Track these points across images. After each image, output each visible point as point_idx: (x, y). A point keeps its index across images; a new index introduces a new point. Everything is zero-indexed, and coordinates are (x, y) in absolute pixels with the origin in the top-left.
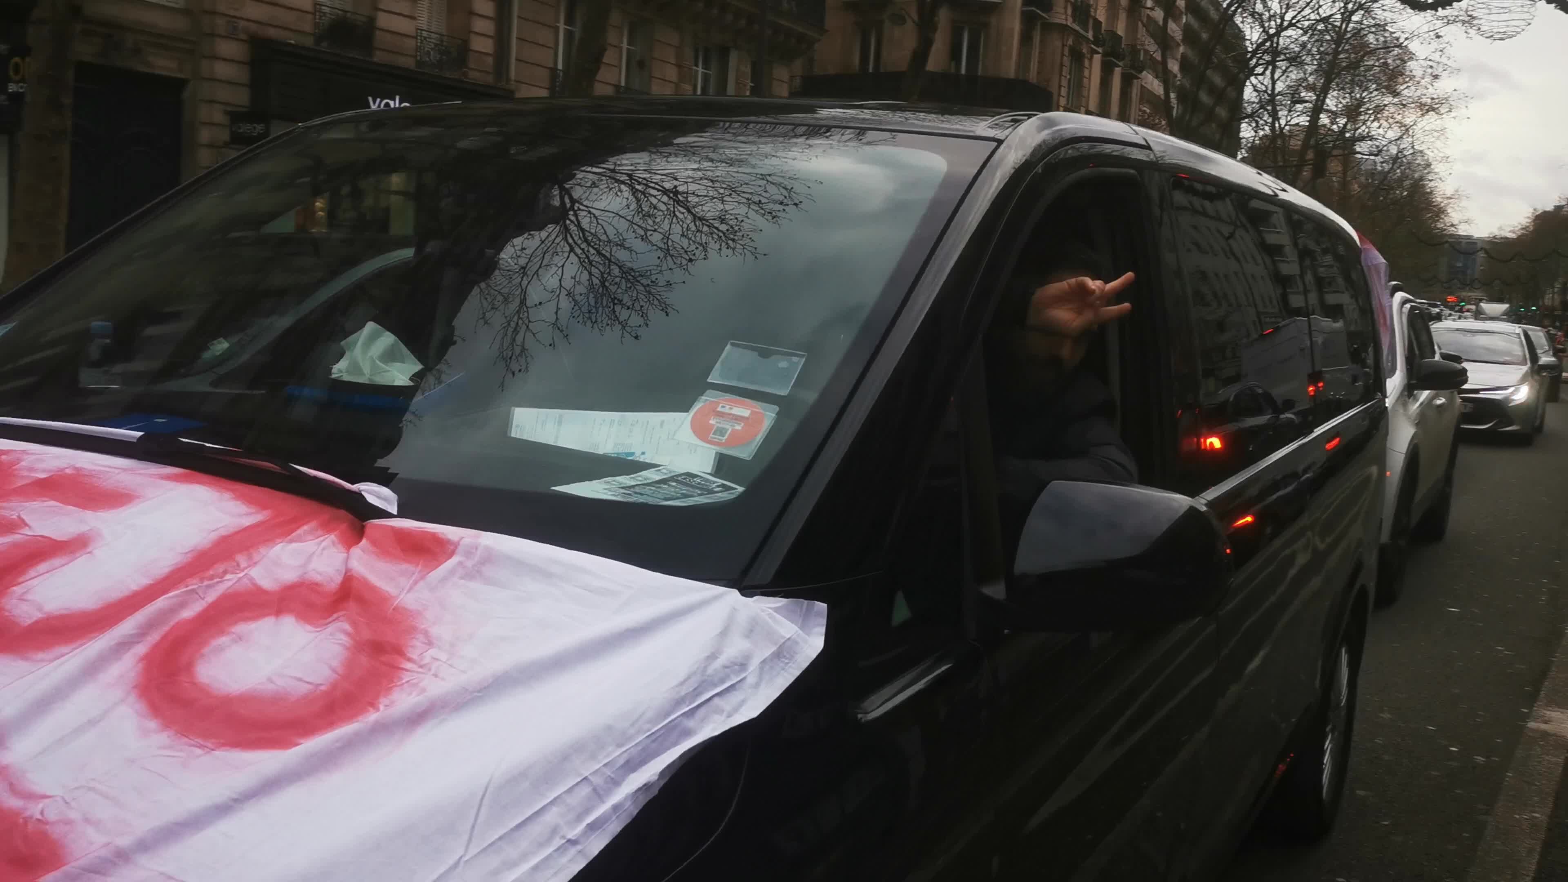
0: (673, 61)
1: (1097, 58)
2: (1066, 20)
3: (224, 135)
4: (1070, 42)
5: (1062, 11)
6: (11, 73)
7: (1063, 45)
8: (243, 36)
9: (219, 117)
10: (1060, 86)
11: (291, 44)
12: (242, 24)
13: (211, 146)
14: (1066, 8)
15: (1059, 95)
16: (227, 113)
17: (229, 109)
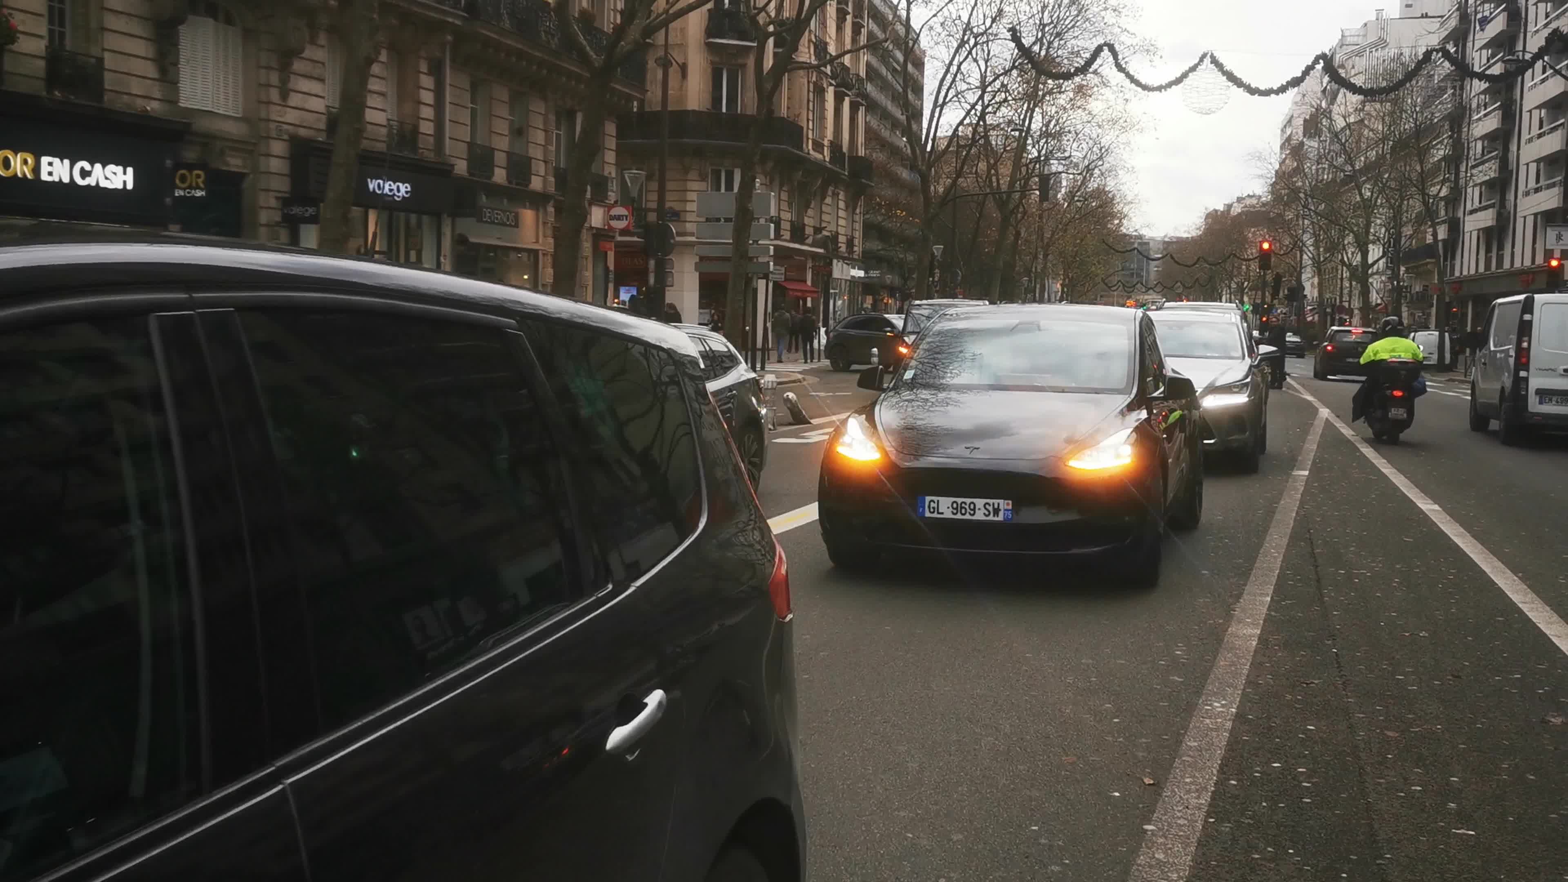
0: (541, 127)
1: (831, 90)
2: (810, 58)
3: (277, 217)
4: (814, 79)
5: (807, 50)
6: (177, 181)
7: (809, 82)
8: (286, 137)
9: (273, 203)
10: (808, 120)
11: (320, 141)
12: (285, 127)
13: (267, 225)
14: (809, 48)
15: (808, 128)
16: (277, 198)
17: (280, 195)
